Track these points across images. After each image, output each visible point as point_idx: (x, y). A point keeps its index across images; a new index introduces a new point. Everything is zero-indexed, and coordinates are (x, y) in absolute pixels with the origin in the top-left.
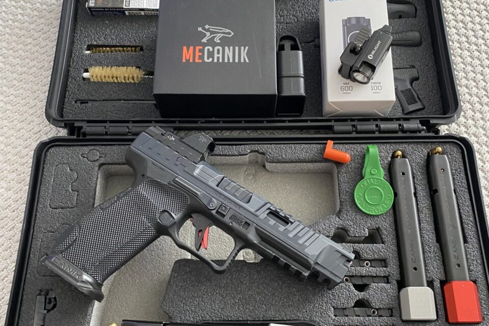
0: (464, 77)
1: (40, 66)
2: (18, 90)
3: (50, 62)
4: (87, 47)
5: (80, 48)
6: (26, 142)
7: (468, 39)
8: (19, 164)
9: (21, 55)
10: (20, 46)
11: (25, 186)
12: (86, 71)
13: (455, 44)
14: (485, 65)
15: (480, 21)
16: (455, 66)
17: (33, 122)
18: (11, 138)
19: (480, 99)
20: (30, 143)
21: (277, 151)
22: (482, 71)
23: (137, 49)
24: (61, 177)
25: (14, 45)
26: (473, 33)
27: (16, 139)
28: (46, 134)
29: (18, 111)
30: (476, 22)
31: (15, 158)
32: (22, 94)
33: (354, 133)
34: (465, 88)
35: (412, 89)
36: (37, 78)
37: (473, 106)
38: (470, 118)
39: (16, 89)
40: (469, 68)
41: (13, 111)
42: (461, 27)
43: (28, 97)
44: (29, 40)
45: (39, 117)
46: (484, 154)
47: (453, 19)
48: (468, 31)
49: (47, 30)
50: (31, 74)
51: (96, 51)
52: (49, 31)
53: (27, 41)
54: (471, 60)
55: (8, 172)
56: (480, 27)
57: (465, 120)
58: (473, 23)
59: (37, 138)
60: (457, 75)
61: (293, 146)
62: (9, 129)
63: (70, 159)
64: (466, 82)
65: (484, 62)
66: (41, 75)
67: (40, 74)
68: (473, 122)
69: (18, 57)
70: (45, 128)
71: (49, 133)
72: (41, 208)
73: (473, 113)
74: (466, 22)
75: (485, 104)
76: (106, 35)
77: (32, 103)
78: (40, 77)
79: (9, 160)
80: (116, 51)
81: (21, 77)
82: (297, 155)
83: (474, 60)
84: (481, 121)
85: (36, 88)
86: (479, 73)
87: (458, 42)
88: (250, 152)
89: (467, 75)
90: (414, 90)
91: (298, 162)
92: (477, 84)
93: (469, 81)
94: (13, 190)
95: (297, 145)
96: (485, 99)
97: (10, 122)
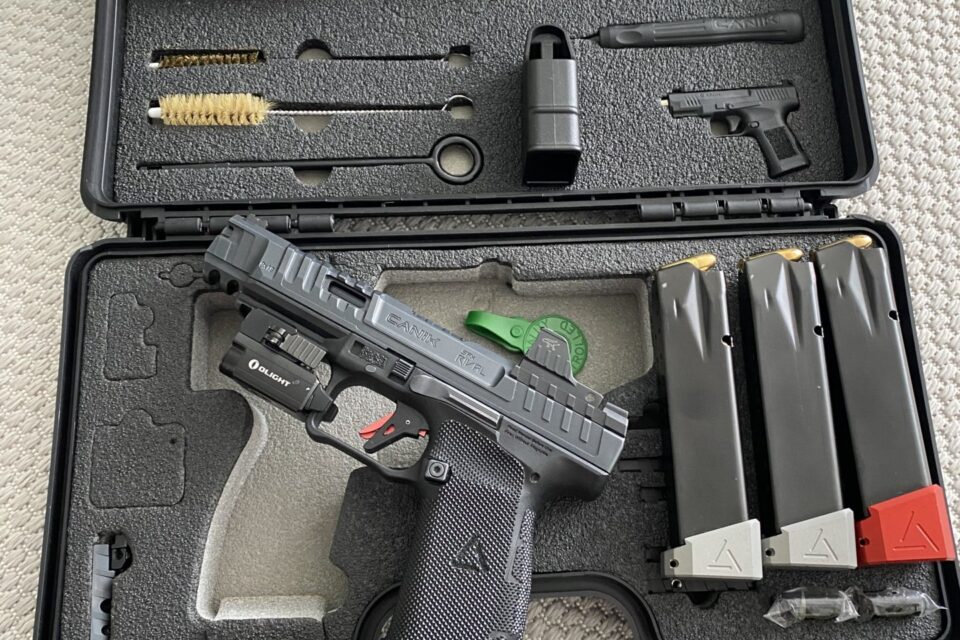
0: (887, 124)
1: (64, 85)
2: (22, 133)
3: (82, 77)
4: (153, 55)
5: (138, 57)
6: (40, 238)
7: (899, 48)
8: (28, 281)
9: (23, 62)
10: (23, 43)
11: (41, 324)
12: (155, 104)
13: (873, 57)
14: (927, 101)
15: (924, 12)
16: (870, 102)
17: (52, 197)
18: (11, 229)
19: (915, 168)
20: (49, 239)
21: (535, 259)
22: (921, 111)
23: (252, 57)
24: (124, 318)
25: (10, 40)
26: (909, 36)
27: (21, 231)
28: (80, 222)
29: (22, 176)
30: (916, 13)
31: (20, 268)
32: (29, 142)
33: (678, 219)
34: (888, 146)
35: (786, 128)
36: (58, 110)
37: (900, 181)
38: (894, 204)
39: (18, 131)
40: (898, 106)
41: (13, 175)
42: (888, 24)
43: (42, 147)
44: (39, 32)
45: (64, 188)
46: (917, 275)
47: (872, 6)
48: (899, 31)
49: (75, 11)
50: (46, 101)
51: (171, 63)
52: (78, 13)
53: (34, 33)
54: (903, 90)
55: (8, 295)
56: (924, 24)
57: (885, 209)
58: (911, 16)
59: (62, 230)
60: (874, 119)
61: (564, 248)
62: (6, 212)
63: (137, 283)
64: (891, 133)
65: (926, 95)
66: (65, 103)
67: (64, 101)
68: (900, 214)
69: (18, 66)
70: (78, 211)
71: (86, 221)
72: (88, 379)
73: (900, 196)
74: (897, 13)
75: (924, 177)
76: (188, 29)
77: (50, 159)
78: (63, 108)
79: (9, 272)
80: (211, 62)
81: (25, 107)
82: (572, 265)
83: (907, 90)
84: (914, 211)
85: (55, 129)
86: (916, 116)
87: (879, 53)
88: (483, 262)
89: (893, 120)
90: (791, 130)
91: (574, 279)
92: (911, 138)
93: (896, 131)
94: (19, 331)
95: (572, 247)
96: (924, 169)
97: (7, 198)
